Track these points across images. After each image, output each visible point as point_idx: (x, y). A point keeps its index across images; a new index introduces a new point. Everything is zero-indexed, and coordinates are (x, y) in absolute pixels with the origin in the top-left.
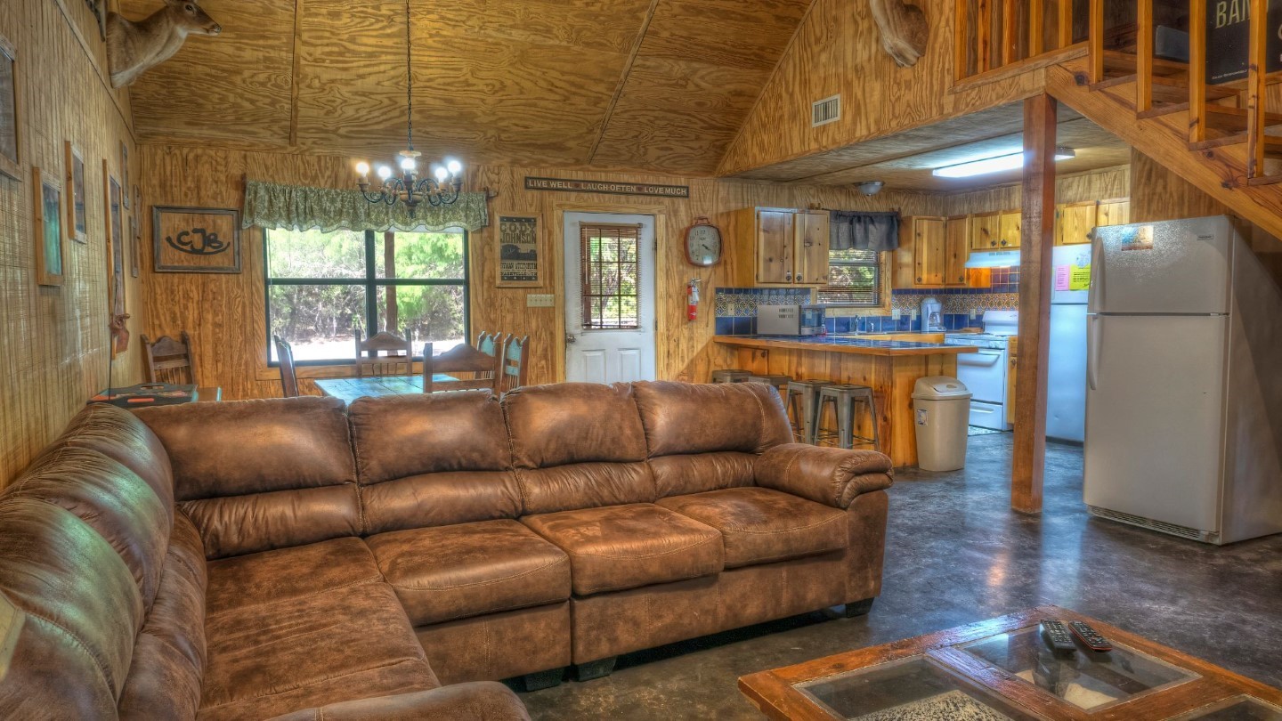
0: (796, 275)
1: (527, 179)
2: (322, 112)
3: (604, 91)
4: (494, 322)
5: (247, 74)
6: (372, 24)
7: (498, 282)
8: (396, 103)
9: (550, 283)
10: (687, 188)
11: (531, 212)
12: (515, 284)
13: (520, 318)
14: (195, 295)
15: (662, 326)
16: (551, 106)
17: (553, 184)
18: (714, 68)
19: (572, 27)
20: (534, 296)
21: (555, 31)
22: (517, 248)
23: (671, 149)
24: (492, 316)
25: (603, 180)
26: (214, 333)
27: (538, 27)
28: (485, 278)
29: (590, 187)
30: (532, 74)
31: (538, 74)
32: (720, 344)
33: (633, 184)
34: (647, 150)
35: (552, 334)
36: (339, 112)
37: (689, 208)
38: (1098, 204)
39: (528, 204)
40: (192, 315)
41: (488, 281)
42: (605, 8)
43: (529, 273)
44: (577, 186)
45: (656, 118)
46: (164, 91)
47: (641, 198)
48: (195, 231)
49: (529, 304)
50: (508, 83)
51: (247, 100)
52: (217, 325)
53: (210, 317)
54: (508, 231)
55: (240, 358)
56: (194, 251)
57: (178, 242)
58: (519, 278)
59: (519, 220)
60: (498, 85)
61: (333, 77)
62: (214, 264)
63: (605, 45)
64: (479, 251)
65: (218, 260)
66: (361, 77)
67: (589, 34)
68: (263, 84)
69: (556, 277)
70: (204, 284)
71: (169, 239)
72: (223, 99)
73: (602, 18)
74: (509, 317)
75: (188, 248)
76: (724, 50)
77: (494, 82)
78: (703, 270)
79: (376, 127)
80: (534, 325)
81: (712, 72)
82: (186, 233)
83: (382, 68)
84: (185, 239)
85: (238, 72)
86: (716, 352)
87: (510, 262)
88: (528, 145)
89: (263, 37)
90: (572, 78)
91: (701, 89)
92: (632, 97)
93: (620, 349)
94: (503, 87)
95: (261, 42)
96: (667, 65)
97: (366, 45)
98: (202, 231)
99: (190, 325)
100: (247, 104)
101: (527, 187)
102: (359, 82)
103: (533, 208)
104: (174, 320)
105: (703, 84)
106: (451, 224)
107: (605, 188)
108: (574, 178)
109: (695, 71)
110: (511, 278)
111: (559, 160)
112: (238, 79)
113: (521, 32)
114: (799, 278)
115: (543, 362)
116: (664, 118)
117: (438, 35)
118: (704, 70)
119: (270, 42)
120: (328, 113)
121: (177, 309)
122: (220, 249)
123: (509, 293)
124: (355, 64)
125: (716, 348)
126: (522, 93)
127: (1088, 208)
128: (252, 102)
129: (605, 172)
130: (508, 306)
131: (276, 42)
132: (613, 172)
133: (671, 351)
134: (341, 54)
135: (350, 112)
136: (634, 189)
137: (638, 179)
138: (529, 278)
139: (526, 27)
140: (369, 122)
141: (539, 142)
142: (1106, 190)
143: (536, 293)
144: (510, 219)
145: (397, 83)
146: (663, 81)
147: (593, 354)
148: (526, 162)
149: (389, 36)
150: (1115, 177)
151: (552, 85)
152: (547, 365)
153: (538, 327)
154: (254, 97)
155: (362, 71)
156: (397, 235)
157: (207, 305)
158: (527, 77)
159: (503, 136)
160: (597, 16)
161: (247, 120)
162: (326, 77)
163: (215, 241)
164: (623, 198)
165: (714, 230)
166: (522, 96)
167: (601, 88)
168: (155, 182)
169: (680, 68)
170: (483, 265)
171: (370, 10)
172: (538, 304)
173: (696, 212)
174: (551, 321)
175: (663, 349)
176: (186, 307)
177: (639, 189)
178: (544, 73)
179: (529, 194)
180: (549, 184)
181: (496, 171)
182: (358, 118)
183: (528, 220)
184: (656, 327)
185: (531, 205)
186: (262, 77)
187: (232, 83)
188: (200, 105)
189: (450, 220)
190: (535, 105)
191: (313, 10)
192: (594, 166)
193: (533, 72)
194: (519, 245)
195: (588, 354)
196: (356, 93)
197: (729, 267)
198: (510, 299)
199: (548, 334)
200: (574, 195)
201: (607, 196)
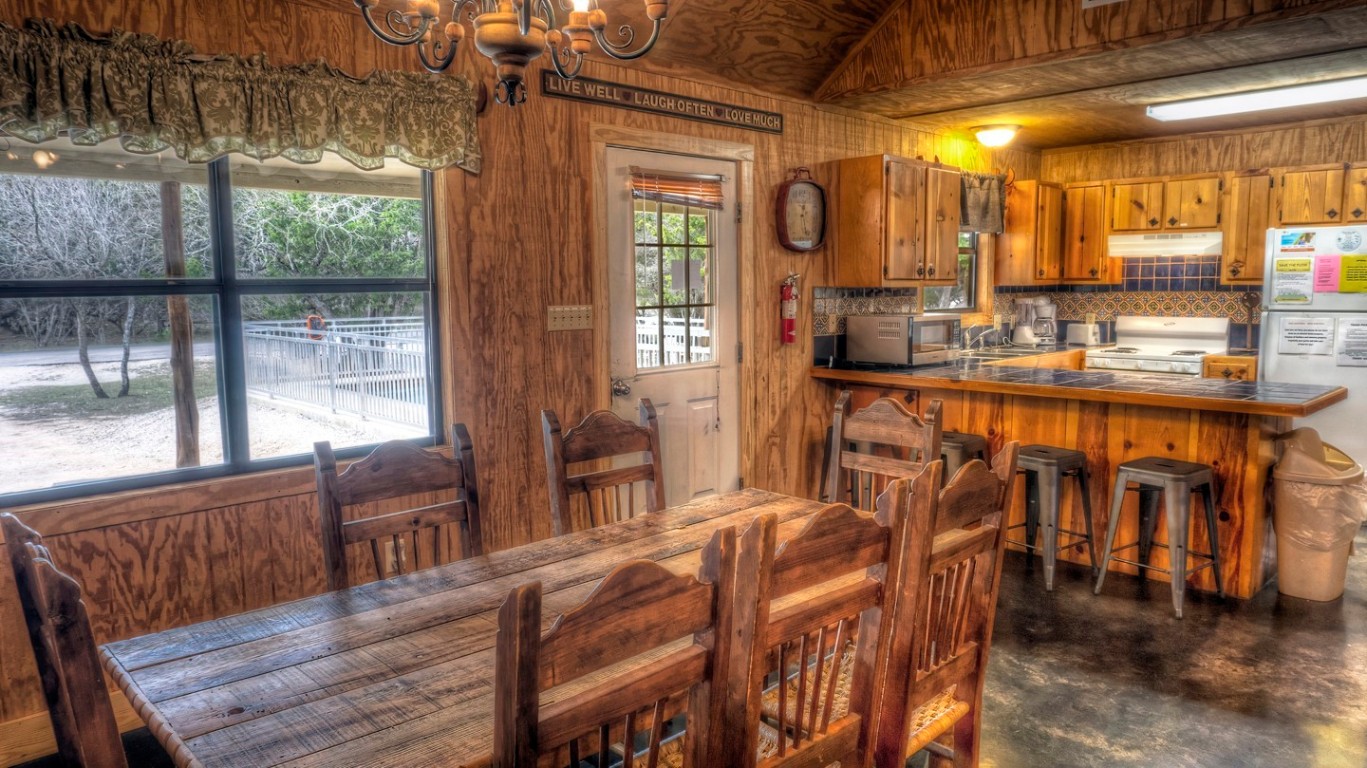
0: (927, 269)
1: (546, 75)
4: (490, 366)
9: (586, 283)
10: (780, 116)
13: (536, 355)
15: (748, 355)
17: (590, 90)
20: (558, 309)
24: (487, 353)
25: (666, 89)
28: (474, 274)
29: (647, 101)
32: (819, 379)
33: (709, 103)
34: (742, 38)
35: (590, 382)
37: (782, 152)
38: (1347, 168)
39: (549, 123)
41: (479, 281)
44: (627, 96)
47: (720, 129)
49: (551, 326)
64: (460, 218)
69: (596, 272)
74: (517, 354)
78: (799, 257)
80: (559, 367)
86: (813, 393)
93: (690, 402)
101: (546, 91)
103: (555, 132)
107: (670, 105)
108: (621, 81)
114: (931, 272)
123: (516, 305)
125: (814, 387)
127: (1330, 174)
129: (667, 74)
130: (515, 330)
132: (680, 76)
133: (759, 398)
136: (711, 111)
137: (714, 94)
142: (1331, 151)
143: (562, 304)
150: (1348, 132)
153: (566, 368)
164: (695, 126)
165: (817, 191)
170: (469, 250)
172: (567, 325)
173: (791, 161)
174: (588, 356)
175: (749, 394)
177: (718, 112)
179: (549, 105)
180: (582, 89)
184: (740, 359)
185: (552, 127)
192: (654, 63)
197: (829, 253)
198: (518, 317)
199: (583, 382)
200: (621, 113)
201: (671, 121)
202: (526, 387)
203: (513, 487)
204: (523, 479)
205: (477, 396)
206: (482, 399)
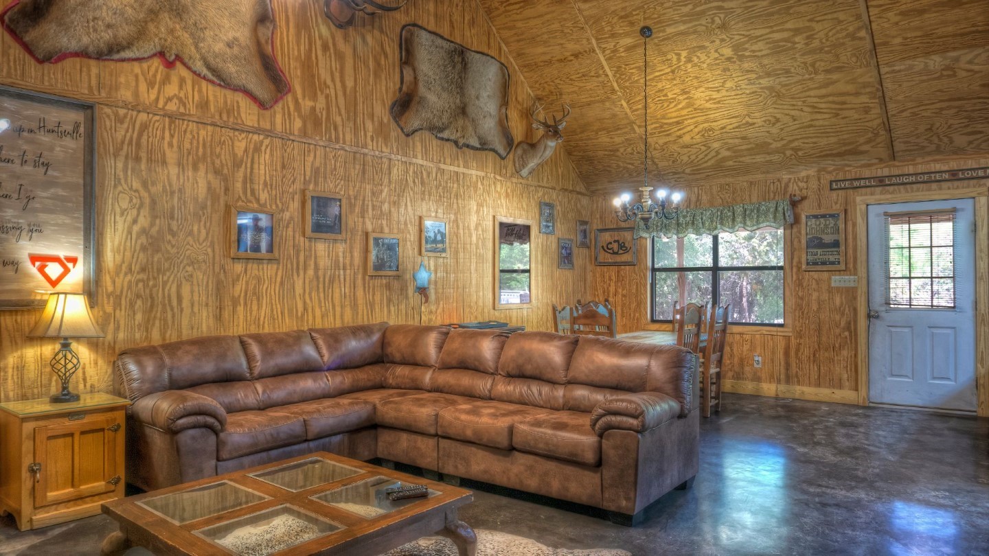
1: (831, 182)
2: (671, 162)
3: (867, 100)
4: (802, 299)
5: (622, 150)
6: (668, 106)
7: (804, 267)
8: (710, 147)
9: (853, 267)
11: (837, 208)
12: (819, 268)
13: (825, 296)
14: (613, 278)
15: (982, 307)
16: (826, 123)
17: (857, 183)
18: (980, 50)
19: (805, 63)
20: (837, 277)
21: (793, 70)
22: (821, 239)
23: (980, 132)
24: (800, 294)
25: (911, 172)
26: (622, 300)
27: (778, 72)
28: (794, 264)
29: (894, 180)
30: (794, 105)
31: (800, 103)
33: (945, 172)
34: (950, 138)
35: (855, 310)
36: (679, 161)
39: (834, 201)
40: (612, 289)
41: (796, 266)
42: (824, 41)
43: (832, 258)
44: (881, 181)
45: (942, 109)
46: (591, 168)
47: (956, 183)
48: (615, 241)
49: (833, 285)
50: (778, 116)
51: (630, 164)
52: (624, 296)
53: (620, 291)
54: (814, 226)
55: (634, 315)
56: (614, 253)
57: (606, 248)
58: (824, 263)
59: (824, 216)
60: (773, 120)
61: (666, 141)
62: (623, 260)
63: (844, 67)
64: (789, 243)
65: (625, 258)
66: (680, 137)
67: (823, 64)
68: (632, 154)
69: (859, 261)
70: (618, 272)
71: (603, 247)
72: (618, 166)
73: (826, 49)
74: (815, 295)
75: (611, 251)
76: (977, 32)
77: (770, 118)
79: (705, 165)
80: (838, 302)
81: (979, 54)
82: (611, 243)
83: (689, 129)
84: (610, 246)
85: (618, 151)
87: (815, 250)
88: (827, 156)
89: (618, 129)
90: (831, 99)
91: (977, 72)
92: (900, 98)
93: (929, 327)
94: (778, 120)
95: (619, 132)
96: (919, 64)
97: (671, 118)
98: (618, 241)
99: (611, 295)
100: (630, 166)
101: (832, 189)
102: (680, 140)
103: (838, 205)
104: (604, 292)
105: (976, 68)
106: (765, 224)
107: (913, 179)
108: (879, 175)
109: (957, 60)
110: (815, 264)
111: (863, 162)
112: (619, 154)
113: (767, 79)
115: (847, 333)
116: (949, 108)
117: (710, 99)
118: (966, 56)
119: (623, 131)
120: (673, 162)
121: (605, 286)
122: (626, 251)
123: (815, 275)
124: (672, 131)
126: (795, 120)
128: (632, 164)
129: (913, 165)
130: (814, 286)
131: (626, 130)
132: (921, 164)
134: (661, 127)
135: (685, 158)
136: (946, 176)
137: (953, 165)
138: (833, 263)
139: (768, 75)
140: (700, 162)
141: (834, 152)
143: (840, 275)
144: (816, 217)
145: (703, 135)
146: (925, 78)
147: (898, 329)
148: (831, 168)
149: (682, 109)
151: (815, 107)
152: (851, 336)
153: (842, 304)
154: (632, 162)
155: (678, 133)
156: (720, 236)
157: (619, 284)
158: (791, 108)
159: (800, 153)
160: (821, 49)
161: (635, 174)
162: (661, 141)
163: (624, 246)
164: (934, 186)
166: (796, 122)
167: (864, 99)
168: (598, 216)
169: (936, 62)
170: (792, 254)
171: (663, 98)
172: (842, 285)
174: (854, 299)
176: (610, 285)
177: (954, 175)
178: (804, 102)
179: (834, 194)
180: (852, 184)
181: (805, 180)
182: (692, 162)
183: (832, 216)
184: (976, 308)
185: (836, 203)
186: (629, 150)
187: (617, 156)
188: (609, 171)
189: (763, 222)
190: (811, 126)
191: (634, 108)
192: (900, 161)
193: (795, 103)
194: (824, 237)
195: (893, 329)
196: (683, 147)
198: (816, 280)
199: (851, 309)
200: (878, 190)
201: (915, 186)
202: (819, 309)
203: (811, 349)
204: (817, 347)
205: (795, 310)
206: (797, 311)
